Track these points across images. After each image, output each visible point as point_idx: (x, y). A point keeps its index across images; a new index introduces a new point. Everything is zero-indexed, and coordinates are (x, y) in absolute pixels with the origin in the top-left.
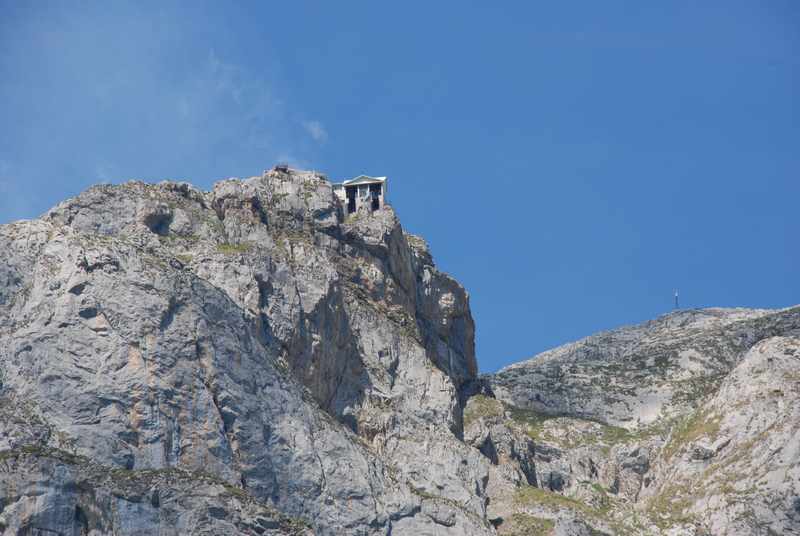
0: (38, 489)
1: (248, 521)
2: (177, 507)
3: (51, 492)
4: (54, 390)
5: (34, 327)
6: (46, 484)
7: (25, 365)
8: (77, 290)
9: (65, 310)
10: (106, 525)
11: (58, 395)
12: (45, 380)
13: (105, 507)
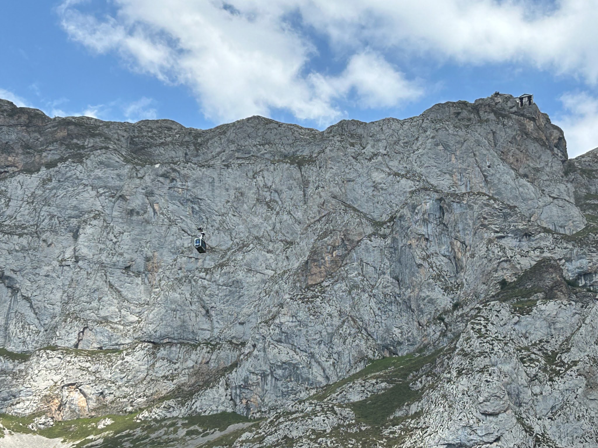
0: (427, 201)
1: (497, 207)
2: (472, 204)
3: (431, 201)
4: (428, 171)
5: (420, 151)
6: (430, 199)
7: (418, 163)
8: (433, 138)
9: (430, 144)
10: (450, 211)
11: (430, 172)
12: (425, 168)
13: (449, 205)
